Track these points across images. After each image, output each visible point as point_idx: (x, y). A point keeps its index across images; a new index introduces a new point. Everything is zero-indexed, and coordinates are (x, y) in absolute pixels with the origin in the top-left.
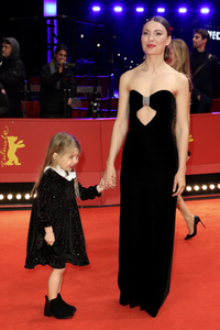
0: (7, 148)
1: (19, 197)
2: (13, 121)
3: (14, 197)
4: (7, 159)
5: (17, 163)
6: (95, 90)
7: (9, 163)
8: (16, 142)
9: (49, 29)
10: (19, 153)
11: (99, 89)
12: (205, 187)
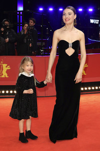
0: (2, 69)
1: (7, 92)
2: (5, 57)
3: (5, 92)
4: (2, 75)
5: (7, 76)
6: (42, 44)
7: (3, 76)
8: (6, 67)
9: (18, 16)
10: (8, 71)
11: (44, 44)
12: (93, 88)
